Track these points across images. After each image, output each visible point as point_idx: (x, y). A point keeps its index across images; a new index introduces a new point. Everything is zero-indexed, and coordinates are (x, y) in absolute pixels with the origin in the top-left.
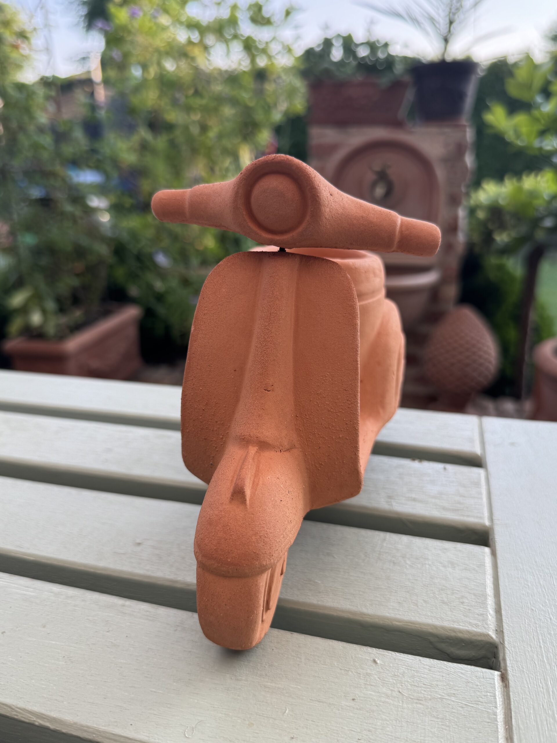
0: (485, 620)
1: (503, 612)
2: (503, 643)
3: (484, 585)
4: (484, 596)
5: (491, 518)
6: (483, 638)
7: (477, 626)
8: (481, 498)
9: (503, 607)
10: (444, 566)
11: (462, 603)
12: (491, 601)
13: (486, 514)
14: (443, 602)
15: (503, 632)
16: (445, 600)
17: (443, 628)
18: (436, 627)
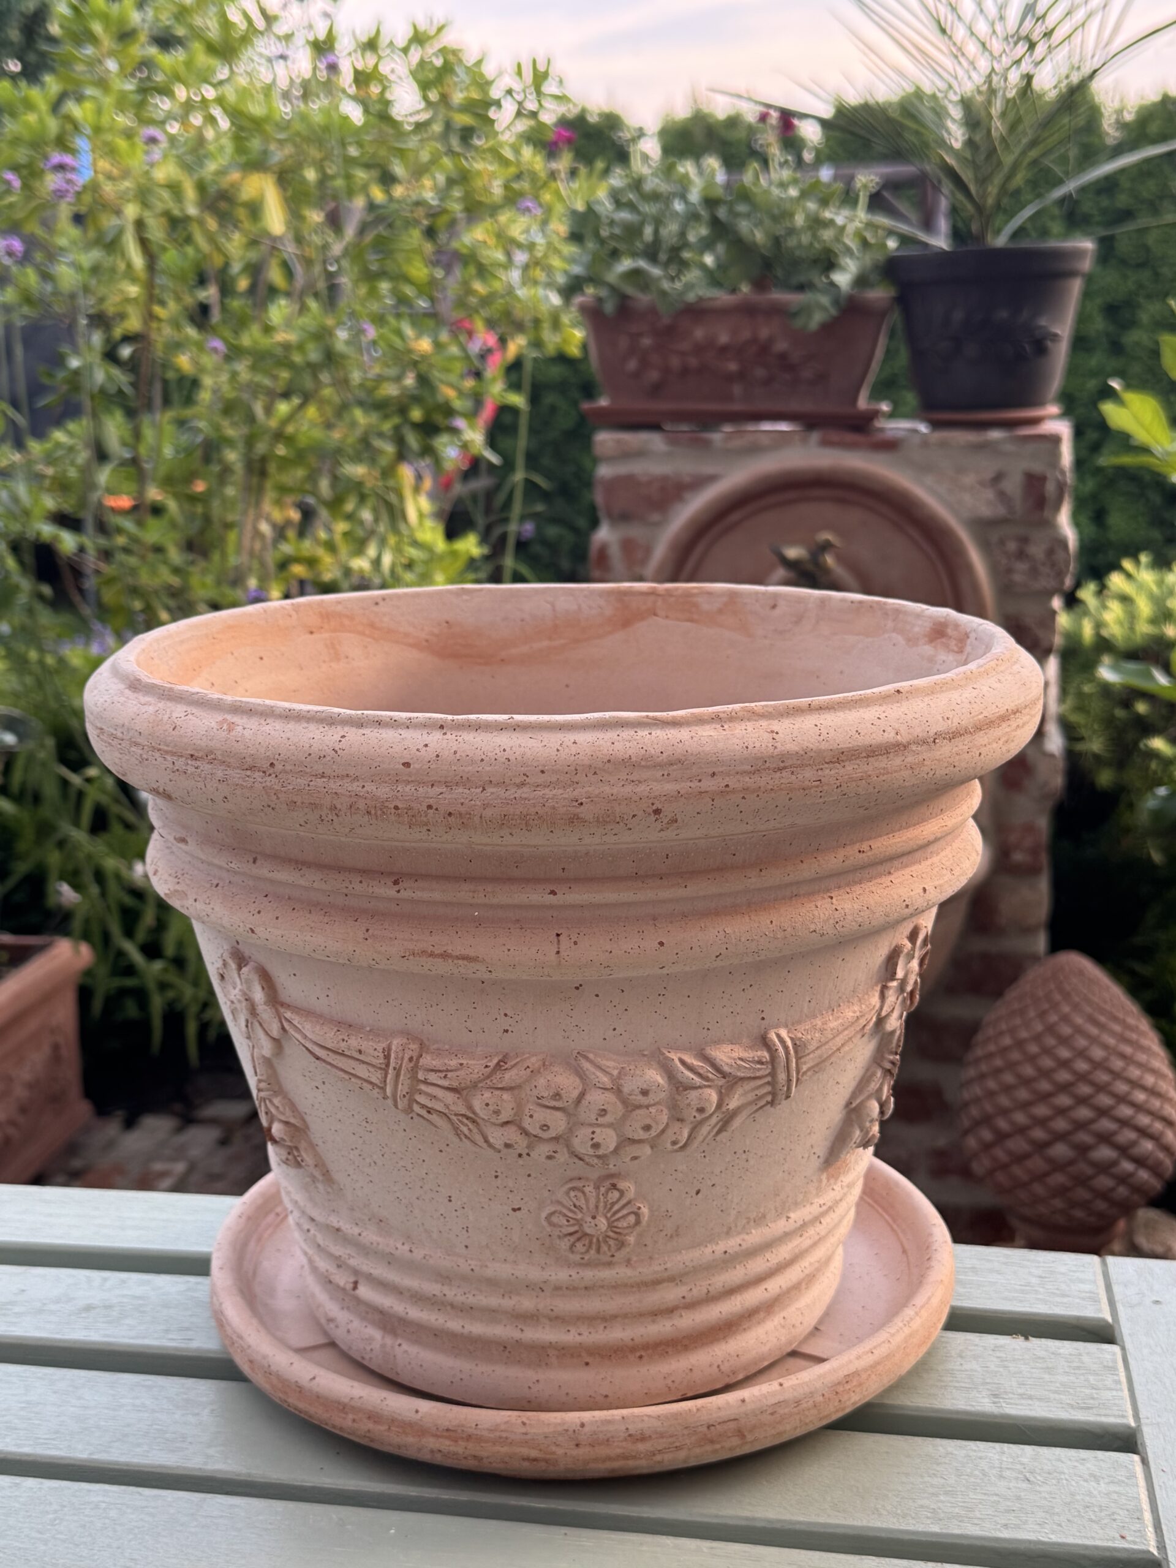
0: (1144, 1536)
1: (1164, 1527)
2: (1166, 1559)
3: (1138, 1499)
4: (1141, 1511)
5: (1136, 1416)
6: (1144, 1556)
7: (1135, 1543)
8: (1121, 1390)
9: (1162, 1521)
10: (1086, 1481)
11: (1114, 1520)
12: (1148, 1516)
13: (1130, 1412)
14: (1091, 1520)
15: (1165, 1547)
16: (1093, 1517)
17: (1096, 1548)
18: (1086, 1547)
